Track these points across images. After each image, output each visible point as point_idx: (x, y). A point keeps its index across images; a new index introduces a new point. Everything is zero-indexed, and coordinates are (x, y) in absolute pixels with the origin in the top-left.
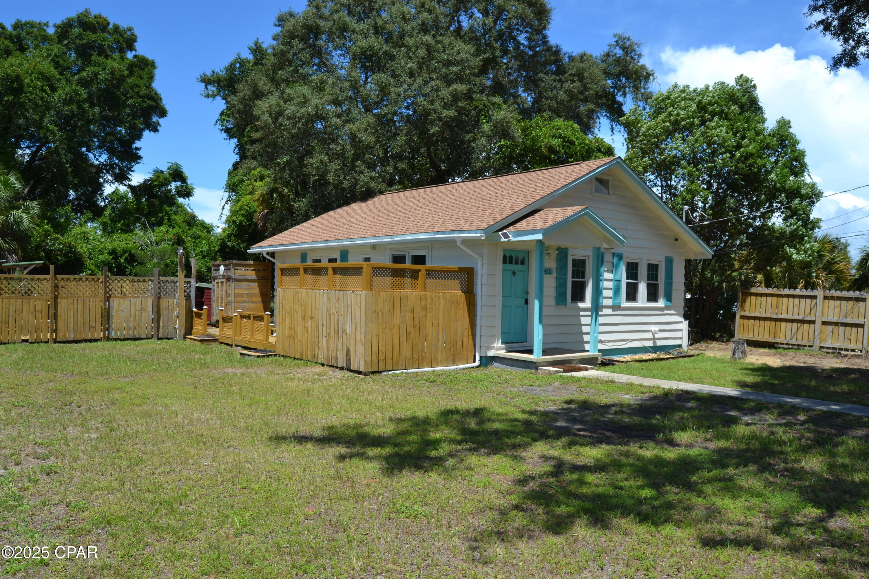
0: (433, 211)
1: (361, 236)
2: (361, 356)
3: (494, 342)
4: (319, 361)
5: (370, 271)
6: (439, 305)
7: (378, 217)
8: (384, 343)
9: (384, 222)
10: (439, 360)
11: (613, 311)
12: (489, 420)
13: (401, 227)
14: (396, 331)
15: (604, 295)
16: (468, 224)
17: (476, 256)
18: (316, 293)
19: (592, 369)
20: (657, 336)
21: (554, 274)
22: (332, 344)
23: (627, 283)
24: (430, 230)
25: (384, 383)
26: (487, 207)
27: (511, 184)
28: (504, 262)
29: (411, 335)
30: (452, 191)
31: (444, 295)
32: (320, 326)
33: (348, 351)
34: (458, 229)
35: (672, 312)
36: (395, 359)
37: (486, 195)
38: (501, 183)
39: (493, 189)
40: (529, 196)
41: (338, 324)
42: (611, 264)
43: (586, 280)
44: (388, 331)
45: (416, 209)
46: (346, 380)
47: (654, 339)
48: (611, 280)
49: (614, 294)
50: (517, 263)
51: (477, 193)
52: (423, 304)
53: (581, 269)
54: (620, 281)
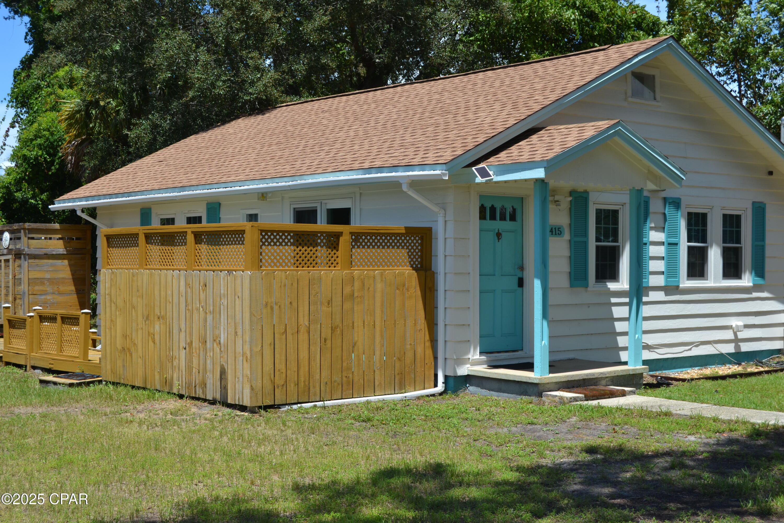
0: (361, 133)
1: (242, 177)
2: (246, 380)
3: (468, 352)
4: (175, 391)
5: (257, 236)
6: (375, 291)
7: (270, 145)
8: (284, 358)
9: (279, 153)
10: (377, 383)
11: (666, 295)
12: (461, 484)
13: (308, 161)
14: (303, 337)
15: (652, 269)
16: (421, 154)
17: (435, 209)
18: (166, 275)
19: (633, 393)
20: (741, 335)
21: (567, 236)
22: (195, 361)
23: (690, 248)
24: (356, 165)
25: (284, 425)
26: (452, 125)
27: (491, 86)
28: (482, 217)
29: (329, 342)
30: (392, 99)
31: (382, 275)
32: (175, 331)
33: (223, 373)
34: (404, 162)
35: (765, 295)
36: (302, 384)
37: (450, 104)
38: (475, 84)
39: (461, 94)
40: (520, 105)
41: (205, 326)
42: (661, 217)
43: (620, 243)
44: (290, 337)
45: (332, 131)
46: (221, 422)
47: (736, 341)
48: (663, 243)
49: (668, 266)
50: (503, 218)
51: (434, 102)
52: (347, 290)
53: (611, 226)
54: (676, 244)
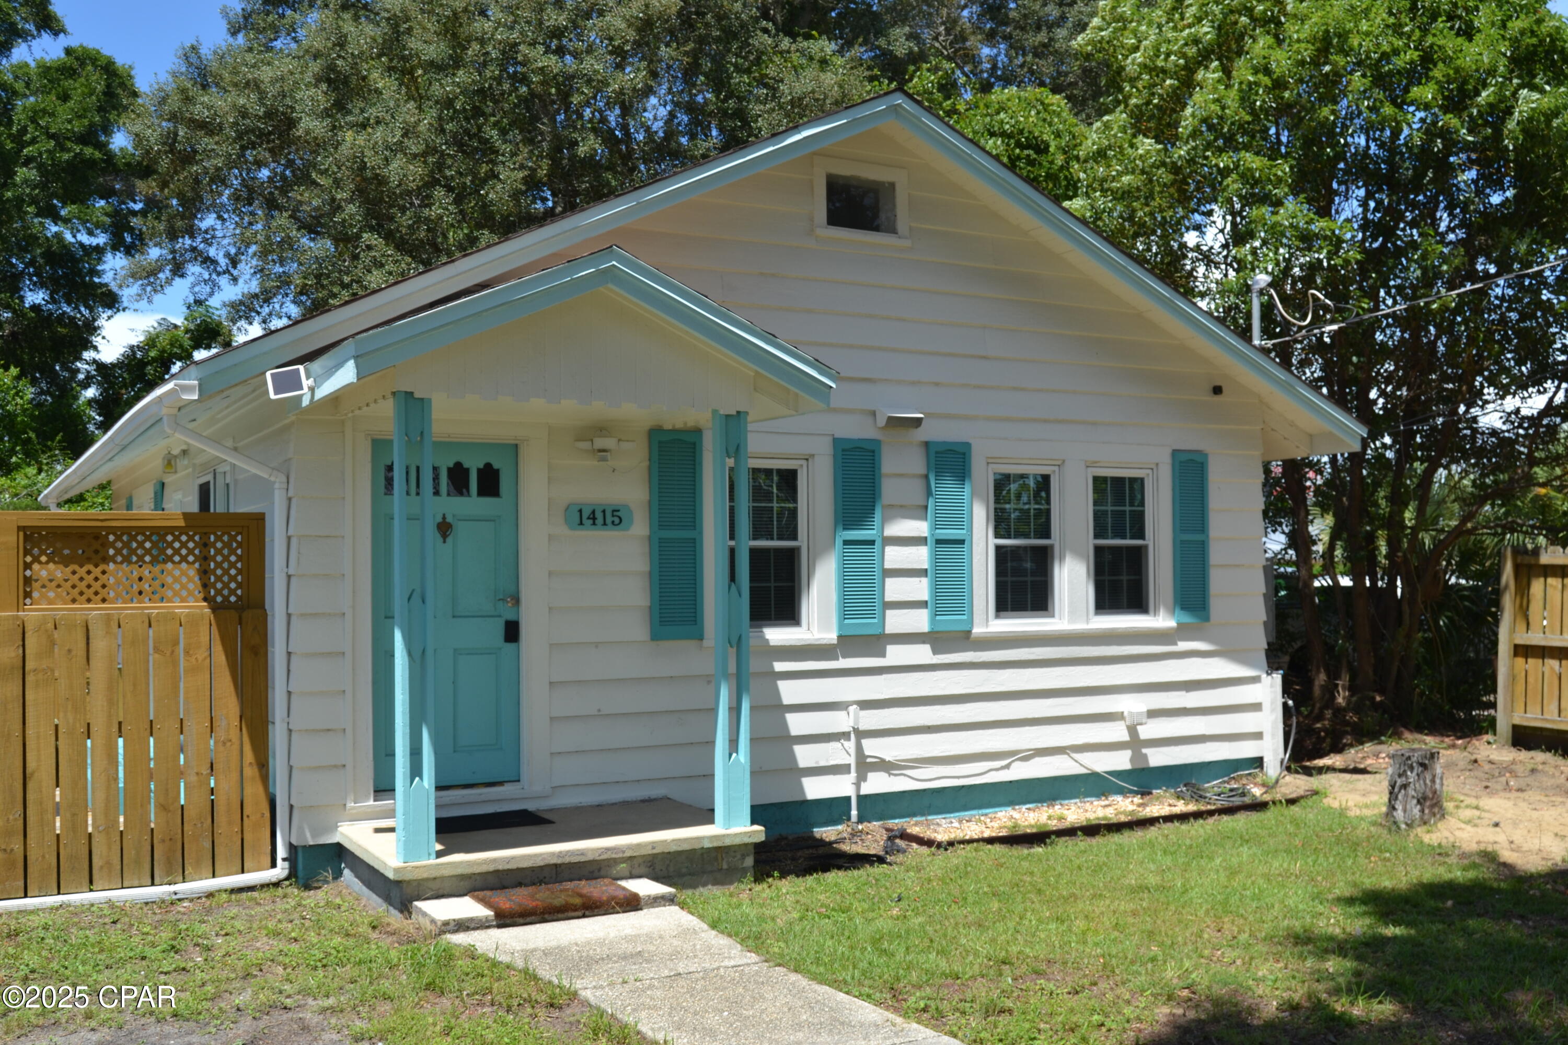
3: (340, 792)
15: (890, 596)
19: (669, 900)
20: (1147, 731)
21: (640, 527)
23: (1001, 550)
42: (917, 485)
43: (801, 542)
47: (1135, 743)
48: (921, 541)
49: (936, 589)
53: (775, 505)
54: (962, 542)
